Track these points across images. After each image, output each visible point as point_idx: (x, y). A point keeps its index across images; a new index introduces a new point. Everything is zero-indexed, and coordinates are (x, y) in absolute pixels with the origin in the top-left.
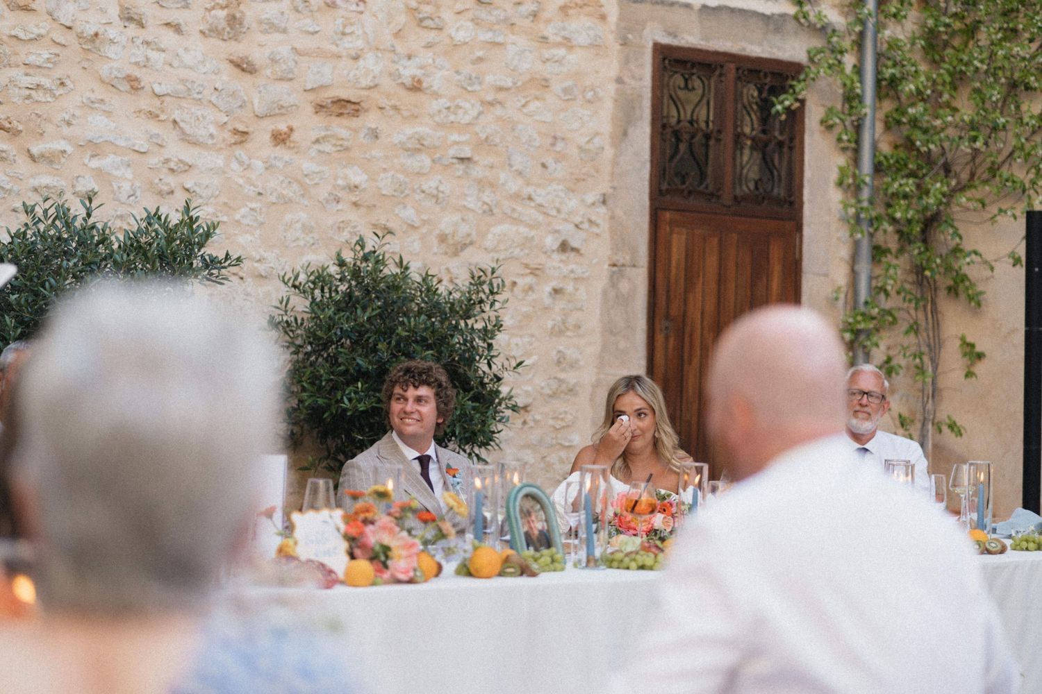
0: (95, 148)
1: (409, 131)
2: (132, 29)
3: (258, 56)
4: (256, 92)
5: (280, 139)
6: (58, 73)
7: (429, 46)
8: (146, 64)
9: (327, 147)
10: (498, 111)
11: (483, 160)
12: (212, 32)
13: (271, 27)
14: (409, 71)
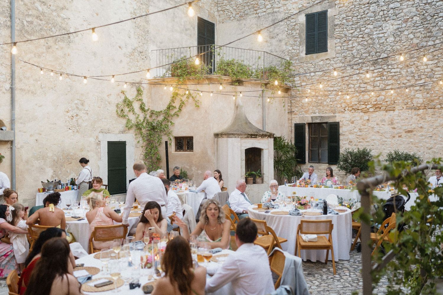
0: (373, 140)
1: (420, 134)
2: (378, 126)
3: (395, 127)
4: (395, 131)
5: (399, 137)
6: (369, 132)
7: (424, 122)
8: (380, 130)
9: (407, 137)
10: (437, 129)
11: (434, 136)
12: (389, 124)
13: (398, 123)
14: (420, 125)
